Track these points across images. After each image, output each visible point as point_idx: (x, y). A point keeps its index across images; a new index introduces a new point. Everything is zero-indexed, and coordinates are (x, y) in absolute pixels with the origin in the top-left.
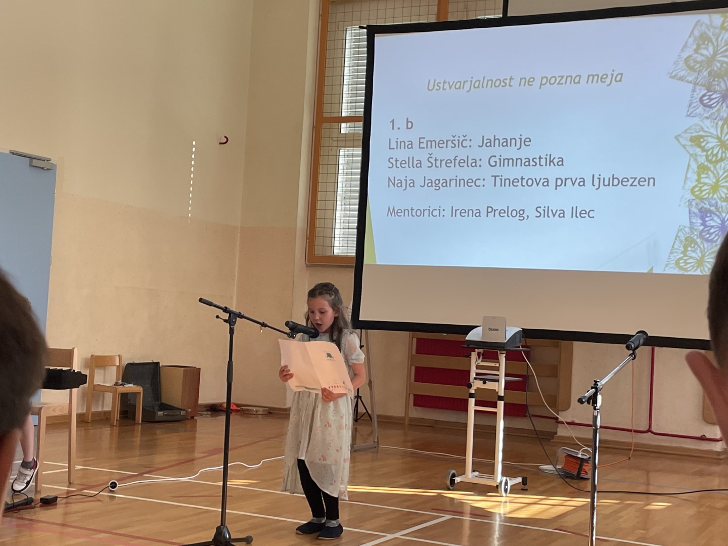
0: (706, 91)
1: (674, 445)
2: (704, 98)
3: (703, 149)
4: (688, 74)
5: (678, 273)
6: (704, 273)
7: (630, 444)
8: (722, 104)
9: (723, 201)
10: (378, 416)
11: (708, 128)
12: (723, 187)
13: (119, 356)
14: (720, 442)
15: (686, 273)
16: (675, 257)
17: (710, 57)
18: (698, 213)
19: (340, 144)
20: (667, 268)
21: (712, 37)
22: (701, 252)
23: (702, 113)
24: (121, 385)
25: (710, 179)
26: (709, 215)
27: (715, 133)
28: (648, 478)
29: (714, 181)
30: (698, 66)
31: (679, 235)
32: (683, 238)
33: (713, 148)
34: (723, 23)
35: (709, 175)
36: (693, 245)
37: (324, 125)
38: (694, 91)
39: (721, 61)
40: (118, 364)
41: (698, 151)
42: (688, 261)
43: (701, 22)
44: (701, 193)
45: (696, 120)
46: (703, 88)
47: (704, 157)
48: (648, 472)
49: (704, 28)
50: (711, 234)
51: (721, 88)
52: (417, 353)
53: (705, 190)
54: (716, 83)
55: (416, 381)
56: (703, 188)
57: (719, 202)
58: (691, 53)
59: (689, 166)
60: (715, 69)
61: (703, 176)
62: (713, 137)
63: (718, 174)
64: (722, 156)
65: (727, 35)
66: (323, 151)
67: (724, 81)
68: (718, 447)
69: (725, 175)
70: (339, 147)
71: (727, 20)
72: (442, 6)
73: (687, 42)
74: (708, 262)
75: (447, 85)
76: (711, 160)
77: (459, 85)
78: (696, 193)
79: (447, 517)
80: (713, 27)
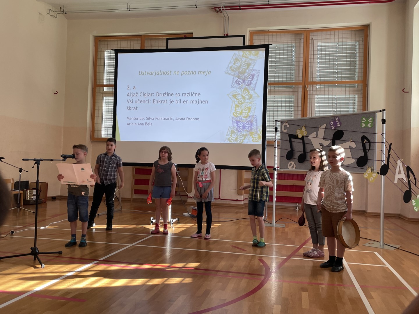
0: (237, 79)
1: (228, 203)
2: (237, 81)
3: (237, 99)
4: (231, 72)
5: (229, 143)
6: (238, 143)
8: (243, 83)
9: (244, 118)
11: (238, 92)
12: (244, 112)
13: (13, 179)
14: (243, 201)
15: (231, 143)
16: (228, 137)
17: (239, 66)
18: (235, 122)
19: (104, 95)
20: (225, 141)
21: (239, 59)
22: (237, 135)
23: (236, 86)
24: (14, 190)
25: (239, 110)
26: (239, 122)
27: (241, 93)
29: (241, 110)
30: (234, 70)
31: (229, 129)
32: (230, 131)
33: (240, 99)
34: (243, 54)
35: (239, 108)
36: (234, 133)
37: (97, 88)
38: (233, 78)
39: (242, 68)
40: (12, 182)
41: (235, 100)
42: (232, 139)
43: (236, 54)
45: (235, 89)
46: (236, 77)
47: (237, 102)
48: (219, 213)
49: (236, 56)
50: (240, 129)
52: (135, 174)
53: (238, 114)
54: (241, 76)
55: (135, 184)
56: (237, 113)
57: (242, 118)
58: (232, 65)
59: (232, 105)
60: (241, 71)
61: (237, 109)
62: (240, 95)
63: (242, 108)
64: (243, 102)
65: (245, 59)
66: (97, 98)
67: (244, 75)
68: (242, 203)
69: (245, 108)
70: (103, 96)
71: (245, 53)
72: (142, 44)
73: (231, 61)
74: (239, 139)
75: (146, 73)
76: (240, 103)
77: (151, 73)
78: (235, 115)
79: (151, 236)
80: (240, 55)
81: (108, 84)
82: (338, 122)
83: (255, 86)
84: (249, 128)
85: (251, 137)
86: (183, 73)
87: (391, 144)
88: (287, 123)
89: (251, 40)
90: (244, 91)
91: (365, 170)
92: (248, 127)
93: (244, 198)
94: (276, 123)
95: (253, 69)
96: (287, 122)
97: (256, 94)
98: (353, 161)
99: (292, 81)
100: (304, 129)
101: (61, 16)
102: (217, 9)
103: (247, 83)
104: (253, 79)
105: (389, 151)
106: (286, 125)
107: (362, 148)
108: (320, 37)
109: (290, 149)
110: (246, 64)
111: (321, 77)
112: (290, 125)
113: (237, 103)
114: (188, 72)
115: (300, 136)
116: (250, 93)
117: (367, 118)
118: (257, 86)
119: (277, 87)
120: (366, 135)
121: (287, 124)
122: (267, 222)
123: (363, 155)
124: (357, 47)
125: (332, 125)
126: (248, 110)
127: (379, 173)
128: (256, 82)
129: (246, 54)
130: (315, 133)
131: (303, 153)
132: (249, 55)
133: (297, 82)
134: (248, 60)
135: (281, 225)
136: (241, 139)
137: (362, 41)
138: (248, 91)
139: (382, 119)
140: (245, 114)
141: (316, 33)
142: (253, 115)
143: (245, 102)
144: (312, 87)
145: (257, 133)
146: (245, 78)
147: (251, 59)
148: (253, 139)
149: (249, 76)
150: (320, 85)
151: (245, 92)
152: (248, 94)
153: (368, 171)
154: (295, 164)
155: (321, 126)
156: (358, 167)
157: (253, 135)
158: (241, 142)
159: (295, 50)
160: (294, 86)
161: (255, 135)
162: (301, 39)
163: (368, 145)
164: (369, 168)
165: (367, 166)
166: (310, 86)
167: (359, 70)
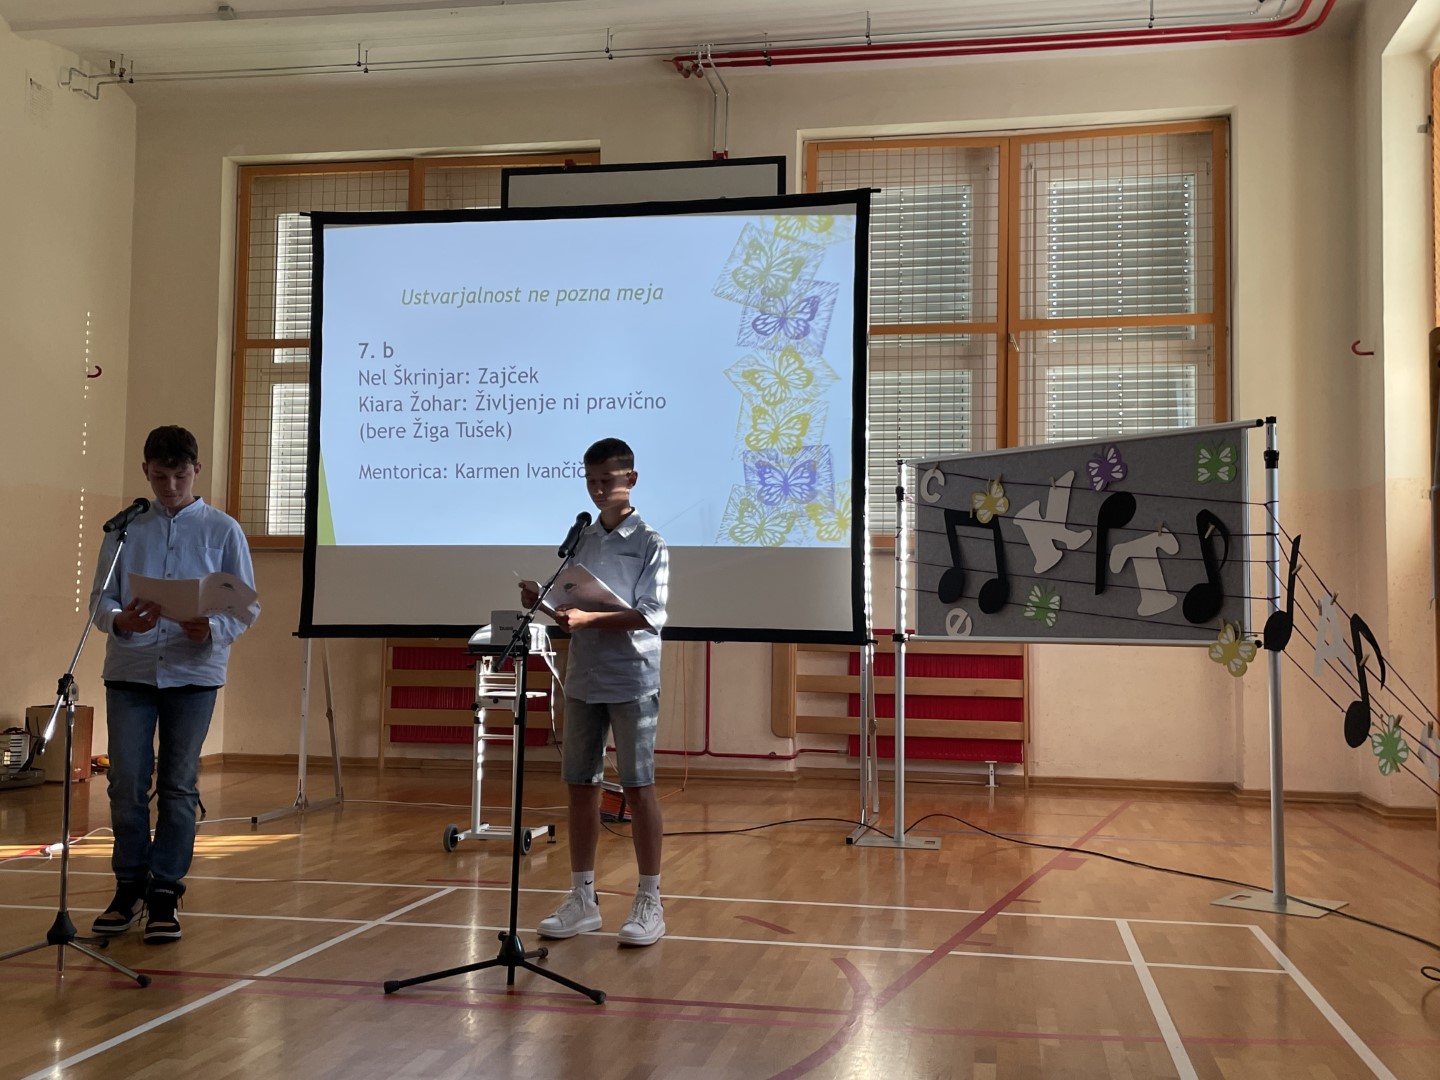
0: (760, 314)
1: (737, 768)
2: (758, 323)
3: (759, 388)
4: (737, 291)
5: (732, 545)
6: (765, 545)
7: (683, 771)
8: (780, 330)
9: (786, 453)
10: (343, 759)
11: (763, 360)
12: (784, 435)
14: (792, 761)
15: (742, 545)
16: (729, 525)
17: (763, 270)
18: (755, 468)
19: (274, 377)
20: (720, 540)
21: (764, 245)
22: (760, 518)
23: (756, 341)
25: (768, 425)
26: (768, 470)
27: (772, 367)
28: (706, 813)
29: (773, 427)
30: (747, 282)
31: (733, 496)
32: (738, 501)
33: (770, 386)
34: (778, 227)
35: (766, 420)
36: (750, 509)
37: (249, 351)
38: (745, 313)
39: (776, 275)
41: (753, 389)
42: (745, 530)
43: (752, 225)
44: (758, 443)
45: (749, 350)
46: (756, 309)
47: (760, 398)
48: (706, 805)
49: (754, 232)
50: (772, 495)
51: (776, 308)
52: (394, 667)
53: (763, 439)
54: (772, 303)
55: (392, 706)
56: (761, 437)
57: (780, 454)
58: (739, 265)
59: (742, 408)
60: (770, 286)
61: (759, 421)
62: (769, 372)
63: (778, 419)
64: (781, 396)
65: (783, 243)
66: (248, 388)
67: (781, 301)
68: (790, 766)
69: (786, 420)
70: (271, 382)
71: (782, 223)
72: (415, 191)
73: (734, 251)
74: (769, 530)
75: (429, 298)
76: (769, 401)
77: (446, 298)
78: (753, 443)
79: (449, 889)
80: (765, 232)
81: (291, 337)
82: (1114, 465)
83: (821, 339)
84: (803, 489)
85: (813, 522)
86: (561, 297)
87: (1298, 538)
88: (938, 471)
89: (809, 173)
90: (785, 358)
91: (1215, 633)
92: (800, 487)
93: (798, 749)
94: (900, 471)
95: (815, 279)
96: (937, 468)
97: (829, 367)
98: (1171, 601)
99: (963, 319)
100: (997, 491)
101: (113, 91)
102: (685, 64)
103: (795, 328)
104: (813, 313)
105: (1293, 564)
106: (932, 478)
107: (1200, 554)
108: (1056, 161)
109: (951, 564)
110: (789, 263)
111: (1063, 304)
112: (949, 477)
113: (758, 401)
114: (581, 294)
115: (985, 516)
116: (804, 366)
117: (1215, 450)
119: (906, 339)
120: (1214, 509)
121: (938, 475)
122: (877, 833)
123: (1204, 579)
124: (1191, 194)
125: (1093, 473)
126: (800, 426)
127: (1262, 641)
128: (827, 327)
129: (789, 225)
130: (1037, 503)
131: (996, 576)
132: (796, 228)
133: (980, 321)
134: (796, 247)
135: (927, 842)
136: (776, 532)
137: (1207, 174)
138: (797, 358)
139: (1265, 449)
140: (788, 441)
141: (1043, 147)
142: (817, 444)
143: (790, 398)
144: (1034, 339)
145: (832, 508)
146: (785, 312)
147: (805, 244)
148: (820, 532)
149: (799, 304)
150: (1061, 331)
151: (788, 360)
152: (798, 368)
153: (1225, 636)
154: (969, 619)
155: (1055, 481)
156: (1188, 623)
157: (820, 517)
158: (778, 540)
159: (970, 208)
160: (967, 337)
161: (825, 517)
162: (988, 169)
163: (1219, 544)
164: (1225, 624)
165: (1221, 621)
166: (1026, 335)
167: (1198, 277)
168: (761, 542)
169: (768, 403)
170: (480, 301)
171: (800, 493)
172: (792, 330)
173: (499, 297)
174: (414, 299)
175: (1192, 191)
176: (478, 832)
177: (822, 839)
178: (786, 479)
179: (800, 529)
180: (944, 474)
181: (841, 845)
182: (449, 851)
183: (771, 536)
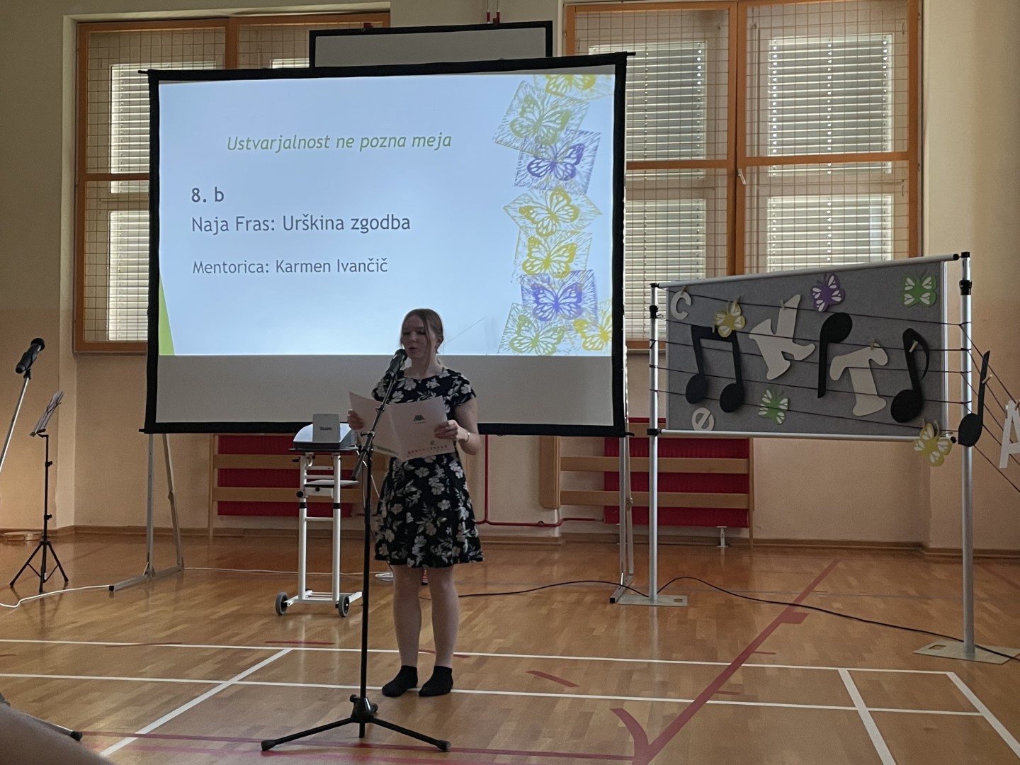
0: (533, 159)
2: (532, 166)
3: (533, 222)
4: (514, 139)
5: (512, 354)
6: (539, 354)
8: (551, 172)
9: (556, 277)
11: (537, 198)
12: (554, 261)
14: (557, 528)
15: (520, 354)
16: (509, 338)
17: (536, 121)
18: (531, 290)
19: (110, 206)
20: (501, 350)
21: (537, 100)
22: (535, 331)
23: (531, 182)
25: (541, 253)
26: (541, 291)
27: (545, 205)
28: (486, 576)
29: (546, 255)
30: (523, 132)
31: (512, 313)
32: (516, 318)
33: (543, 220)
34: (549, 85)
35: (540, 249)
36: (526, 324)
37: (89, 183)
38: (521, 158)
39: (547, 126)
41: (528, 222)
42: (522, 342)
43: (526, 83)
44: (533, 268)
45: (525, 189)
46: (530, 155)
47: (534, 230)
49: (528, 89)
50: (545, 312)
51: (548, 154)
52: (220, 453)
53: (537, 265)
54: (544, 150)
55: (221, 484)
56: (535, 263)
57: (551, 277)
58: (517, 117)
59: (519, 239)
60: (542, 135)
61: (534, 250)
62: (542, 208)
63: (550, 248)
64: (552, 229)
65: (553, 98)
66: (89, 215)
67: (551, 147)
68: (556, 533)
69: (557, 248)
70: (109, 210)
71: (552, 82)
72: (231, 44)
73: (511, 105)
74: (542, 342)
75: (251, 145)
76: (542, 232)
77: (266, 145)
78: (528, 269)
79: (287, 650)
80: (537, 89)
83: (585, 180)
84: (571, 307)
85: (579, 334)
86: (364, 145)
87: (988, 353)
88: (685, 293)
89: (569, 32)
90: (555, 196)
91: (917, 430)
92: (568, 305)
93: (561, 518)
94: (653, 292)
95: (580, 129)
96: (685, 290)
97: (592, 204)
98: (882, 404)
99: (698, 155)
100: (735, 310)
103: (563, 171)
104: (579, 159)
105: (983, 374)
106: (680, 299)
107: (905, 366)
108: (777, 22)
109: (697, 371)
110: (558, 115)
111: (783, 144)
112: (695, 298)
113: (533, 233)
114: (381, 141)
115: (725, 332)
116: (571, 203)
118: (591, 179)
119: (651, 173)
120: (917, 328)
121: (686, 296)
122: (633, 592)
123: (908, 386)
124: (889, 50)
125: (817, 297)
126: (568, 254)
127: (957, 439)
128: (591, 170)
129: (557, 83)
130: (769, 321)
131: (734, 382)
132: (564, 86)
133: (712, 158)
134: (564, 102)
135: (676, 600)
136: (549, 343)
137: (903, 33)
138: (566, 197)
139: (961, 280)
140: (558, 267)
142: (583, 269)
143: (559, 231)
144: (758, 173)
145: (595, 323)
146: (556, 157)
147: (572, 99)
148: (585, 343)
149: (567, 150)
150: (780, 166)
151: (557, 198)
152: (567, 205)
153: (925, 433)
154: (711, 416)
155: (784, 302)
156: (896, 423)
157: (585, 331)
158: (550, 350)
159: (705, 62)
160: (702, 172)
161: (589, 331)
162: (719, 28)
163: (921, 357)
164: (926, 423)
165: (923, 419)
166: (751, 169)
167: (895, 122)
168: (537, 353)
169: (541, 234)
170: (294, 147)
171: (569, 311)
172: (561, 173)
173: (311, 145)
174: (238, 146)
175: (890, 47)
176: (304, 598)
177: (589, 598)
178: (556, 298)
179: (568, 341)
180: (690, 295)
181: (605, 603)
182: (280, 614)
183: (545, 347)
